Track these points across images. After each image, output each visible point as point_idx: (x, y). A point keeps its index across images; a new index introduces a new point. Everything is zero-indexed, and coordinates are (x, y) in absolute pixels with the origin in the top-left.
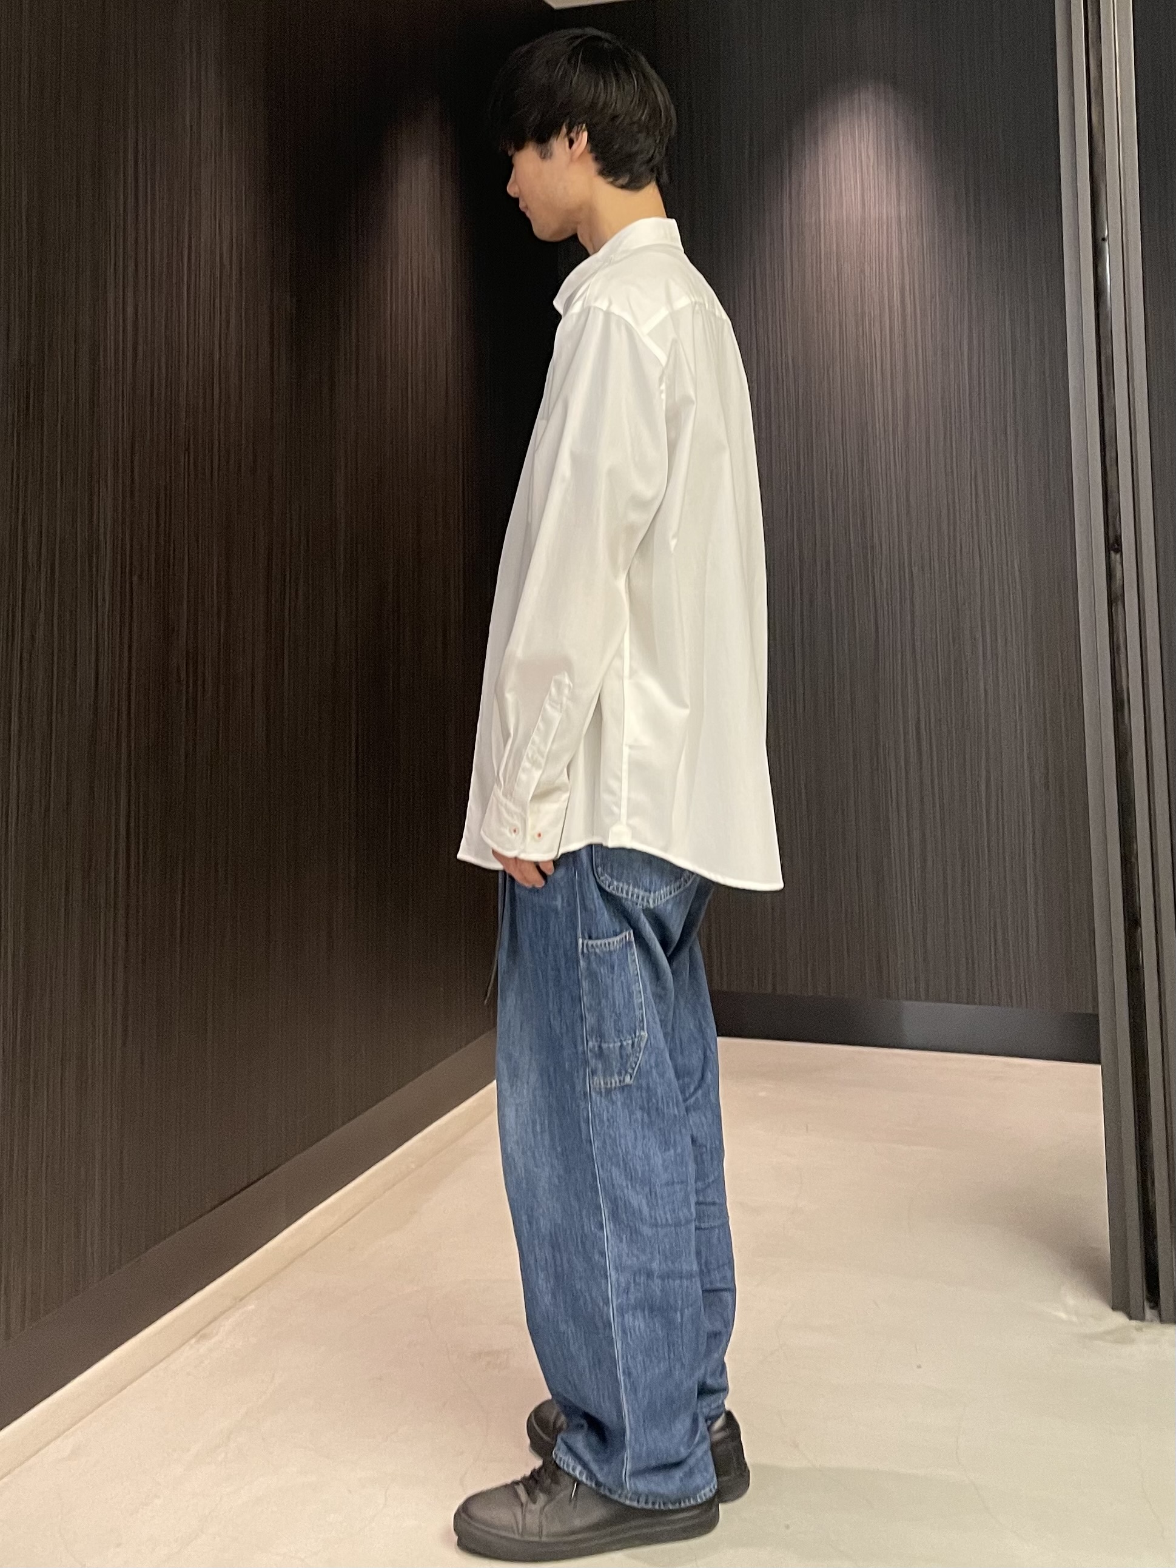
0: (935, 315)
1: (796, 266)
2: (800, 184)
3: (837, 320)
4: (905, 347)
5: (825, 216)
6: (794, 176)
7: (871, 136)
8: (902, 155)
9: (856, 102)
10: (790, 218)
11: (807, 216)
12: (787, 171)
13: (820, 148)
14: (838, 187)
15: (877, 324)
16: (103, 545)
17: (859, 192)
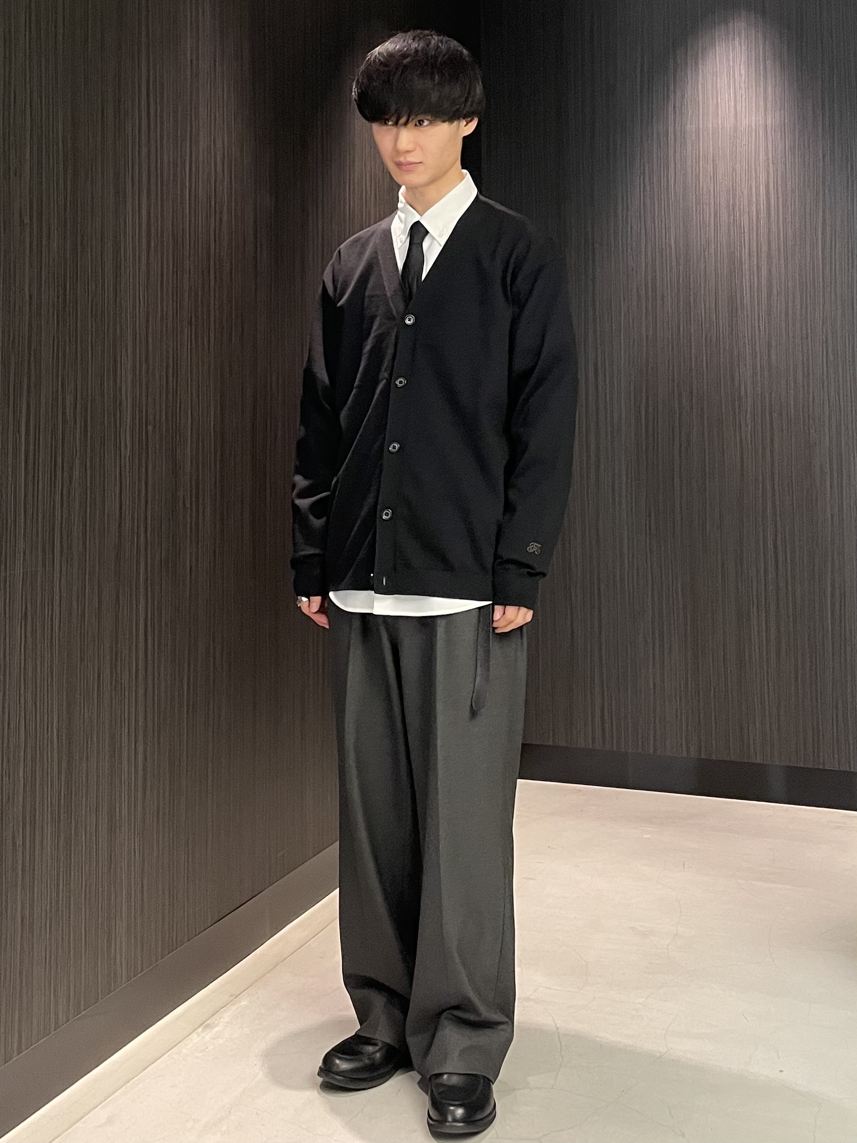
1: (678, 165)
2: (683, 96)
3: (712, 211)
4: (769, 234)
5: (703, 125)
6: (679, 94)
7: (743, 57)
8: (769, 75)
9: (731, 28)
10: (675, 126)
11: (689, 126)
12: (672, 87)
13: (700, 66)
14: (715, 101)
15: (746, 215)
16: (124, 402)
17: (732, 104)
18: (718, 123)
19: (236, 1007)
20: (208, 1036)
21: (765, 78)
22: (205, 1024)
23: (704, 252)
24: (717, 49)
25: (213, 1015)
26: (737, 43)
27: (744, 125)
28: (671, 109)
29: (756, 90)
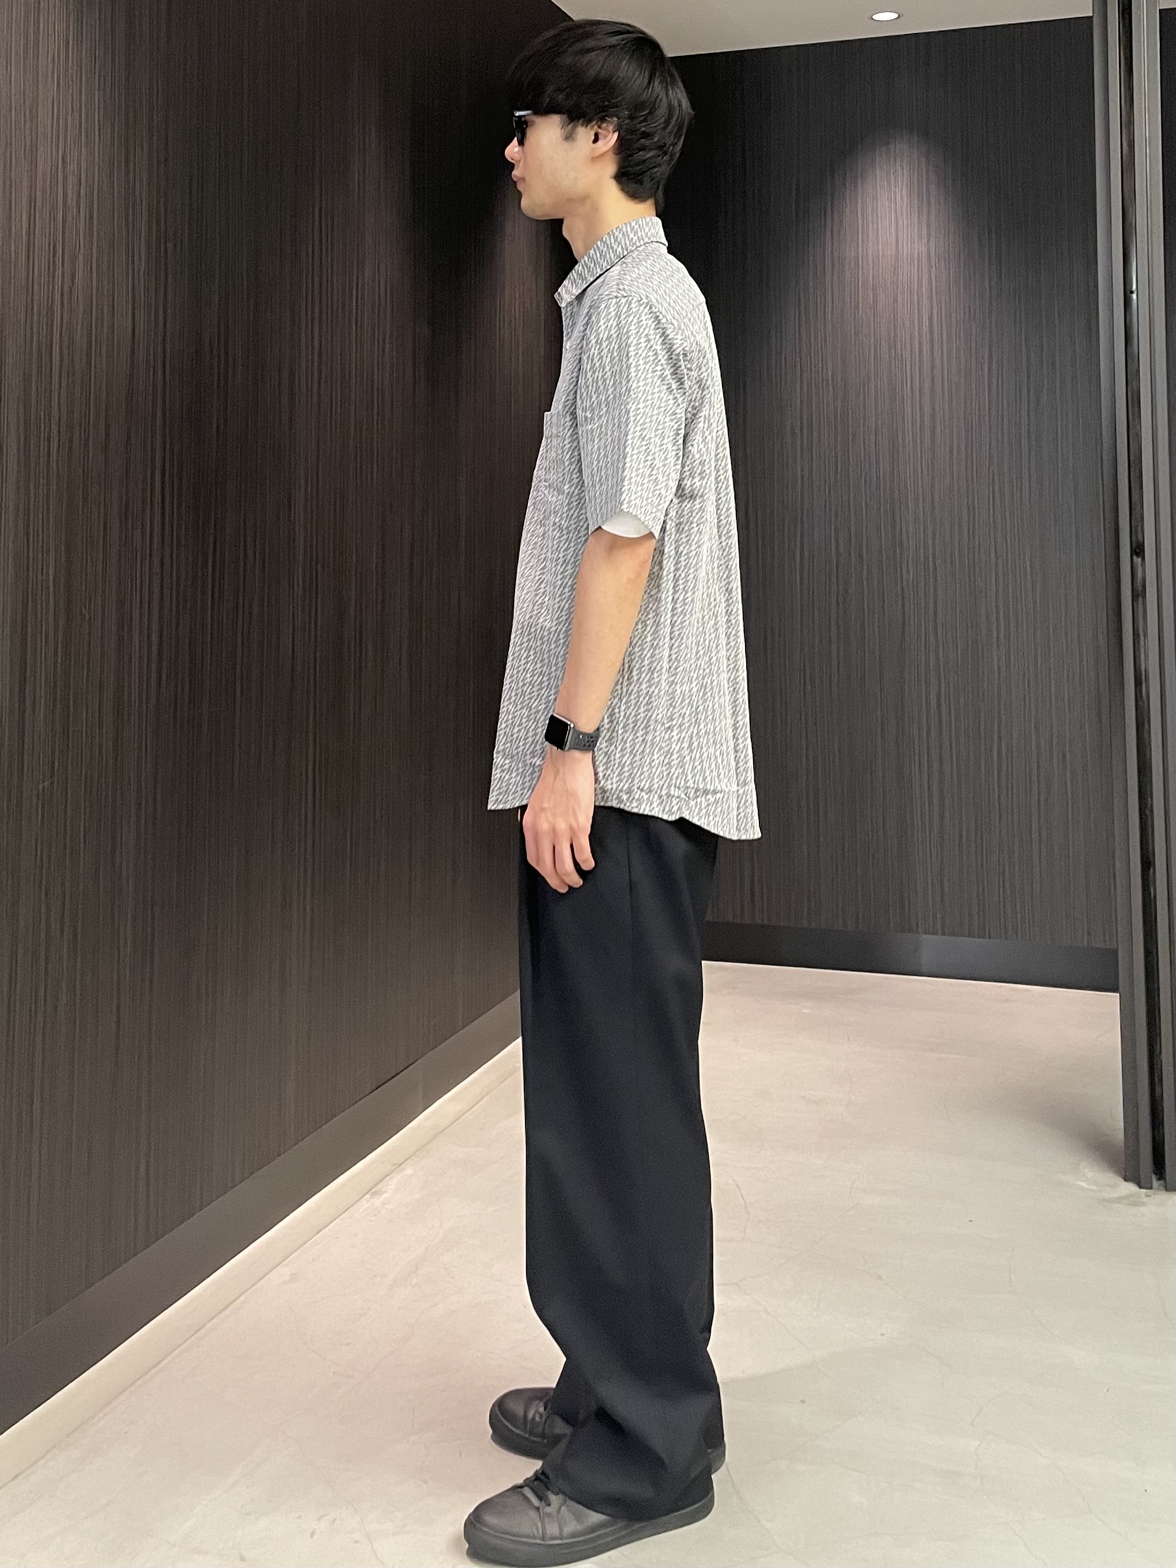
0: (960, 342)
1: (836, 294)
2: (841, 222)
3: (872, 344)
4: (932, 366)
6: (836, 218)
7: (905, 182)
9: (892, 150)
10: (832, 252)
11: (847, 253)
12: (829, 212)
13: (859, 190)
14: (875, 227)
17: (894, 230)
19: (400, 1175)
20: (378, 1201)
22: (371, 1192)
23: (864, 387)
25: (379, 1183)
26: (899, 166)
27: (905, 251)
28: (828, 234)
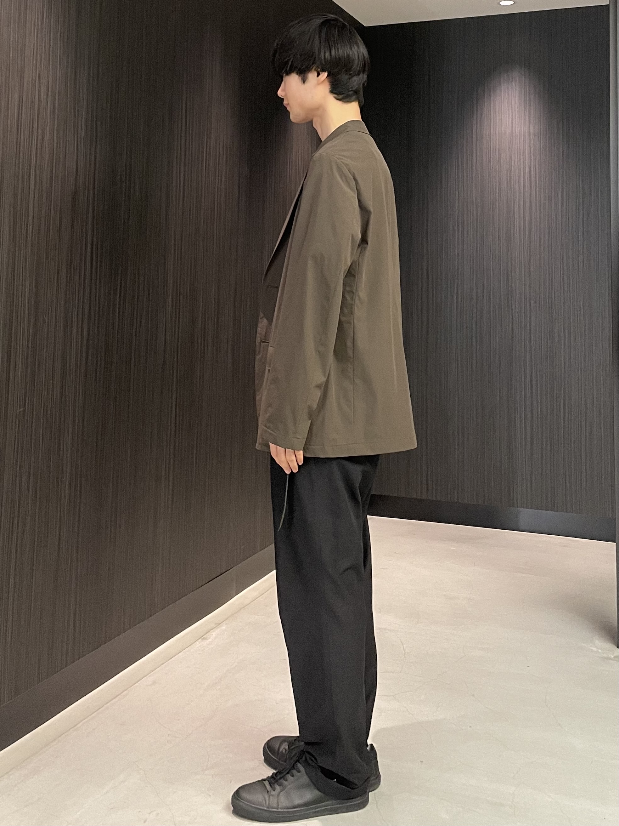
0: (546, 181)
1: (478, 154)
3: (498, 182)
4: (530, 196)
6: (479, 113)
7: (517, 93)
8: (532, 103)
9: (510, 76)
10: (477, 132)
11: (485, 132)
12: (475, 109)
13: (492, 98)
14: (500, 118)
15: (517, 184)
17: (510, 120)
18: (502, 130)
19: (219, 630)
21: (530, 105)
22: (202, 638)
23: (493, 205)
24: (502, 87)
25: (207, 633)
26: (513, 84)
27: (517, 131)
29: (524, 112)
